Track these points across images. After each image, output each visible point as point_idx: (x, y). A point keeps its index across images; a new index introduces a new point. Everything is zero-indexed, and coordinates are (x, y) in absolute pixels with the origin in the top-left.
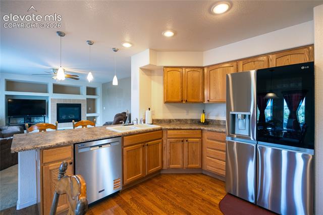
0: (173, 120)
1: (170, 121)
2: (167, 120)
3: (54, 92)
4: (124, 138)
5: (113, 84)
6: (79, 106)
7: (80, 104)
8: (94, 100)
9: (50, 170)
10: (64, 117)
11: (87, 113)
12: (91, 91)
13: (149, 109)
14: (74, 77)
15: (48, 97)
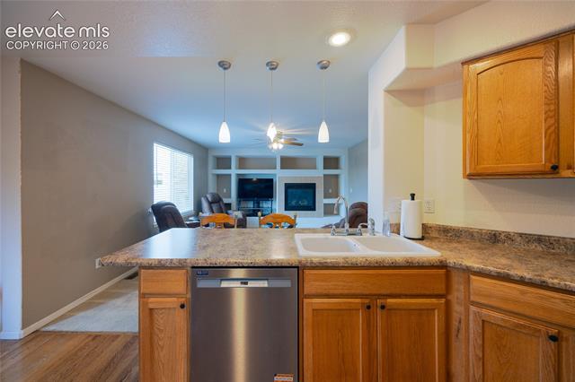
0: (509, 237)
1: (494, 238)
2: (480, 232)
3: (283, 167)
4: (307, 272)
5: (320, 141)
6: (313, 186)
7: (314, 184)
8: (337, 176)
9: (151, 309)
10: (293, 203)
11: (325, 197)
12: (331, 162)
13: (413, 196)
14: (294, 143)
15: (275, 175)
